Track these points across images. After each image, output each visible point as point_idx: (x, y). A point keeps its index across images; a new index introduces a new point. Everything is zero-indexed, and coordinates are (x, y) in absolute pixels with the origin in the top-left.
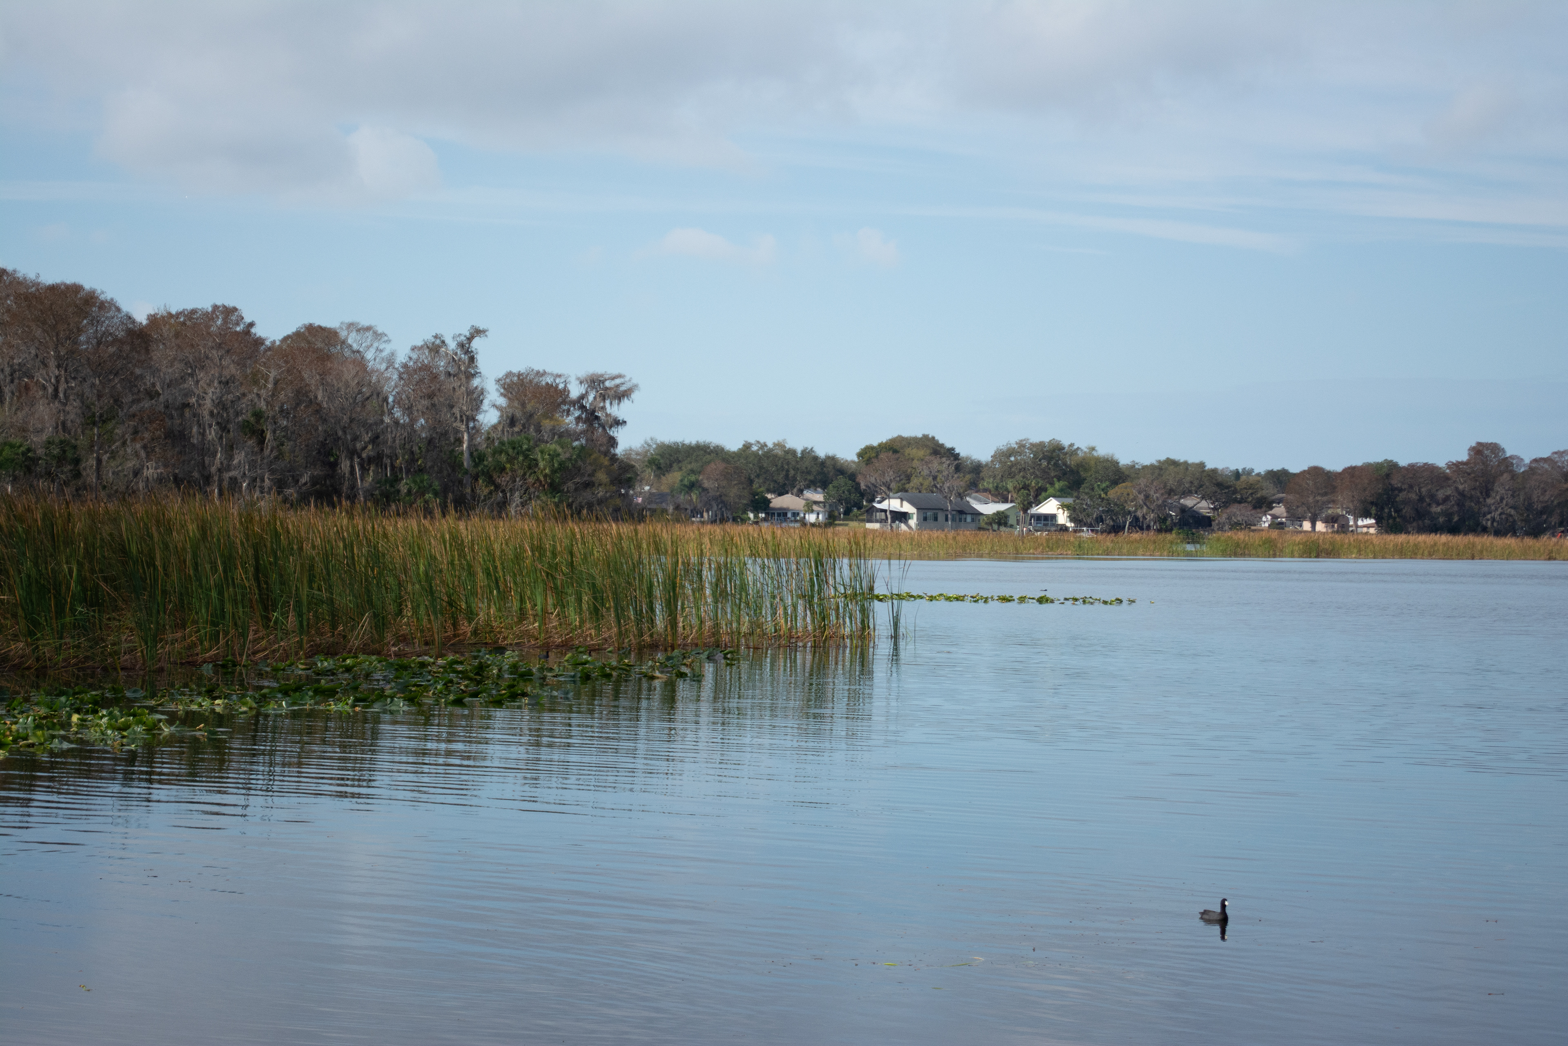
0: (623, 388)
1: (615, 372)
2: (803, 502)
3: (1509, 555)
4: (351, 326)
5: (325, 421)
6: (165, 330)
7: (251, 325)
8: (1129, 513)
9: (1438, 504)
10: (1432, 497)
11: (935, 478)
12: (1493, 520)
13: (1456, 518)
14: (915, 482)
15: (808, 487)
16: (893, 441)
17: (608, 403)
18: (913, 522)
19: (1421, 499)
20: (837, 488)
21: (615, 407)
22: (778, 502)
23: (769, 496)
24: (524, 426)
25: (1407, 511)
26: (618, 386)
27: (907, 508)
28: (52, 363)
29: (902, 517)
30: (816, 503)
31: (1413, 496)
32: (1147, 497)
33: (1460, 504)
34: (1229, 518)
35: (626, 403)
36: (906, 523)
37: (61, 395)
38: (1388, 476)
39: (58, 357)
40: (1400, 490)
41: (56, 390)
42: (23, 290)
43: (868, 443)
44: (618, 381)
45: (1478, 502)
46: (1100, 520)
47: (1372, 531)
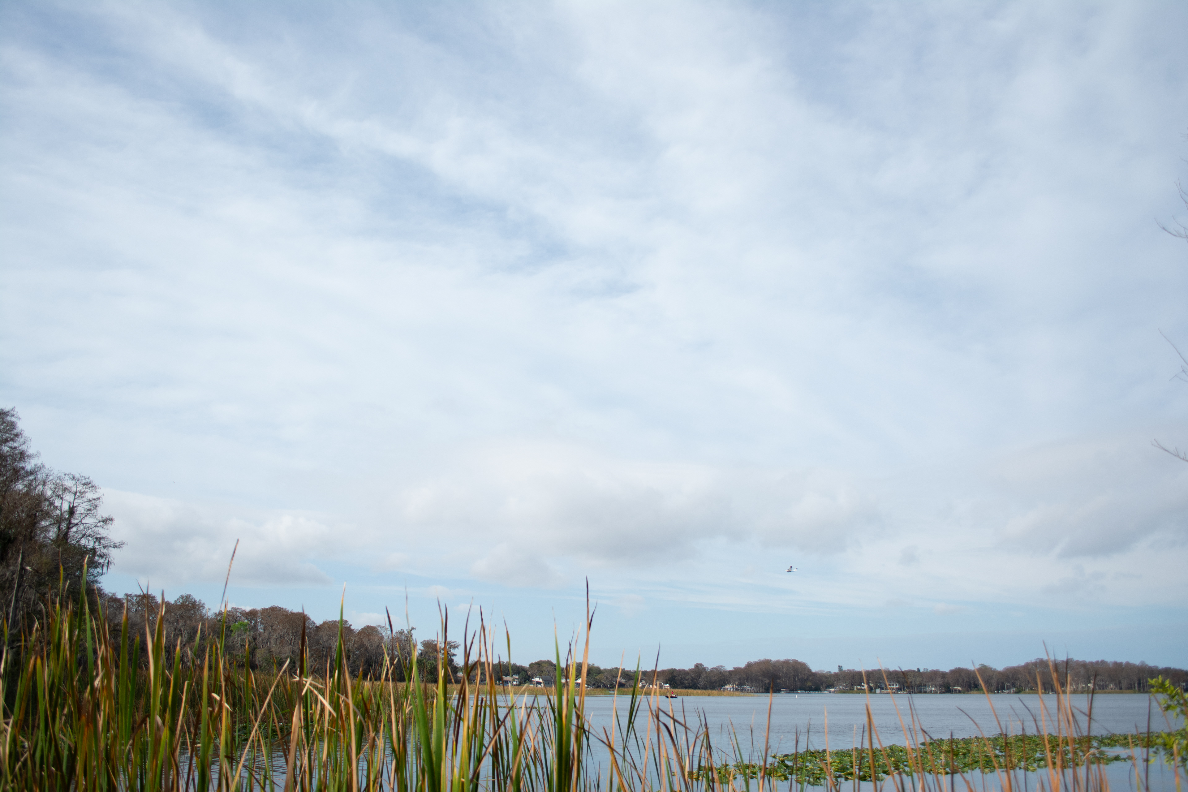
0: (456, 645)
1: (454, 641)
2: (512, 678)
3: (697, 695)
4: (379, 626)
5: (368, 653)
6: (326, 626)
7: (351, 625)
8: (602, 682)
9: (686, 680)
10: (685, 678)
11: (549, 672)
12: (701, 685)
13: (691, 684)
14: (544, 673)
15: (514, 674)
16: (539, 661)
17: (452, 649)
18: (542, 684)
19: (682, 679)
20: (522, 674)
21: (454, 651)
22: (505, 678)
23: (503, 677)
24: (425, 655)
25: (678, 682)
26: (455, 645)
27: (541, 680)
28: (291, 634)
29: (539, 683)
30: (516, 679)
31: (679, 678)
32: (607, 678)
33: (692, 680)
34: (629, 684)
35: (457, 649)
36: (541, 685)
37: (292, 643)
38: (673, 672)
39: (292, 633)
40: (676, 676)
41: (291, 642)
42: (285, 614)
43: (532, 662)
44: (455, 643)
45: (697, 680)
46: (594, 684)
47: (669, 688)
